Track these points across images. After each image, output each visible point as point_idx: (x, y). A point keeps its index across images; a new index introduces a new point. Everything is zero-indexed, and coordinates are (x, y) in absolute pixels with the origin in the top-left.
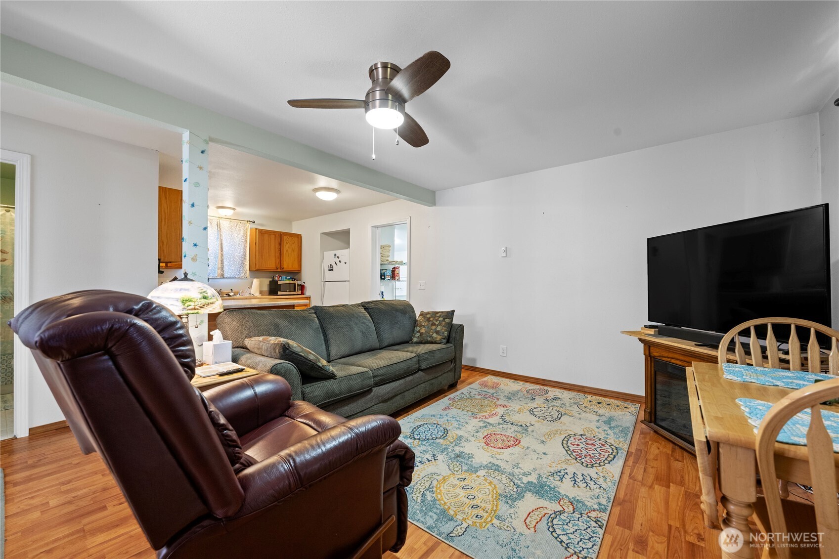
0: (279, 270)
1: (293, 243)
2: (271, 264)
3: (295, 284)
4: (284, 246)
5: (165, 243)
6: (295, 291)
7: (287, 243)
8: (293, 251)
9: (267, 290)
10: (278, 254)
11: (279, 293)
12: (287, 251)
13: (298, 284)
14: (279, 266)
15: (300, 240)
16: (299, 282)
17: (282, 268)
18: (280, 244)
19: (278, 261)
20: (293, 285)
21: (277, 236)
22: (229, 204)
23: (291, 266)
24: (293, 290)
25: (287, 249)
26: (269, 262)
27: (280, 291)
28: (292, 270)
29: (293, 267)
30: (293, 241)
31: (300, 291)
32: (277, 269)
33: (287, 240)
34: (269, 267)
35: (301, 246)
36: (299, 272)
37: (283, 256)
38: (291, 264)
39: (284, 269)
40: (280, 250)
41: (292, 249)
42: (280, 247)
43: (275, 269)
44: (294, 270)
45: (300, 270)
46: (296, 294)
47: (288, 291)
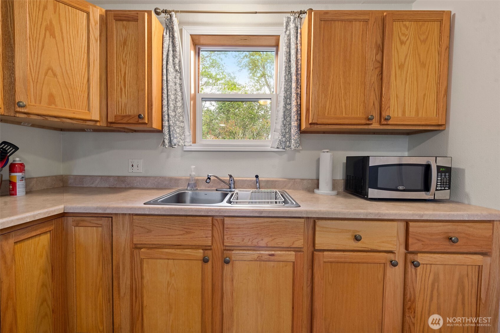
0: (375, 126)
1: (424, 41)
2: (353, 108)
3: (428, 167)
4: (394, 53)
6: (427, 188)
7: (402, 43)
8: (423, 65)
9: (341, 178)
10: (372, 77)
11: (372, 193)
12: (401, 67)
13: (439, 167)
14: (376, 115)
15: (446, 34)
16: (442, 162)
17: (383, 119)
18: (381, 49)
19: (373, 98)
20: (421, 170)
21: (371, 24)
23: (413, 114)
25: (403, 61)
26: (345, 100)
27: (375, 187)
28: (419, 123)
29: (420, 115)
30: (423, 37)
31: (445, 189)
32: (368, 122)
33: (404, 34)
34: (344, 118)
35: (449, 48)
36: (441, 128)
37: (389, 83)
38: (415, 106)
39: (390, 122)
40: (379, 65)
41: (420, 61)
42: (379, 57)
43: (364, 122)
44: (423, 123)
45: (446, 123)
46: (432, 197)
47: (401, 188)
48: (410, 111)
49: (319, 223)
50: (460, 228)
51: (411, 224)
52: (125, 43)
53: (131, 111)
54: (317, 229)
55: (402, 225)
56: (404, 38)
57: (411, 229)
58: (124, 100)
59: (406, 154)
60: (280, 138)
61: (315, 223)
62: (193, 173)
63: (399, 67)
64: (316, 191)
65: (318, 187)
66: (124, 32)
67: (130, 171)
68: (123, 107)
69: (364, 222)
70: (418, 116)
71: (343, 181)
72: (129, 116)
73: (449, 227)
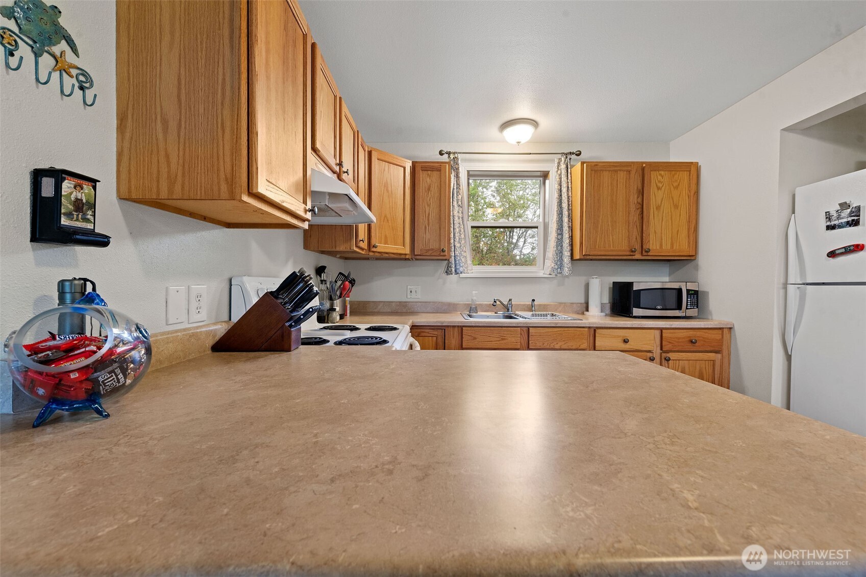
0: (638, 256)
1: (676, 188)
2: (619, 241)
3: (680, 291)
4: (652, 197)
5: (173, 125)
6: (679, 307)
7: (659, 188)
8: (676, 207)
9: (608, 302)
10: (634, 217)
11: (636, 311)
12: (658, 208)
13: (688, 291)
14: (638, 247)
15: (694, 181)
16: (691, 286)
17: (644, 251)
18: (641, 192)
19: (635, 233)
20: (674, 293)
21: (633, 173)
22: (523, 110)
23: (669, 247)
24: (674, 305)
25: (660, 203)
26: (612, 236)
27: (639, 307)
28: (674, 254)
29: (674, 248)
30: (675, 184)
31: (694, 308)
32: (632, 254)
33: (660, 182)
34: (612, 251)
35: (697, 193)
36: (692, 258)
37: (648, 222)
38: (670, 241)
39: (649, 254)
40: (640, 206)
41: (674, 204)
42: (640, 200)
43: (628, 253)
44: (677, 254)
45: (696, 253)
46: (684, 315)
47: (659, 307)
48: (666, 245)
49: (598, 331)
50: (699, 333)
51: (664, 331)
52: (429, 189)
53: (434, 245)
54: (597, 335)
55: (658, 333)
56: (660, 185)
57: (664, 335)
58: (428, 236)
59: (667, 279)
60: (552, 266)
61: (595, 330)
62: (475, 298)
63: (657, 208)
64: (586, 313)
65: (587, 310)
66: (428, 179)
67: (409, 297)
68: (427, 241)
69: (631, 330)
70: (673, 248)
71: (609, 304)
72: (432, 249)
73: (691, 333)
